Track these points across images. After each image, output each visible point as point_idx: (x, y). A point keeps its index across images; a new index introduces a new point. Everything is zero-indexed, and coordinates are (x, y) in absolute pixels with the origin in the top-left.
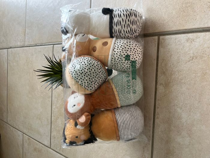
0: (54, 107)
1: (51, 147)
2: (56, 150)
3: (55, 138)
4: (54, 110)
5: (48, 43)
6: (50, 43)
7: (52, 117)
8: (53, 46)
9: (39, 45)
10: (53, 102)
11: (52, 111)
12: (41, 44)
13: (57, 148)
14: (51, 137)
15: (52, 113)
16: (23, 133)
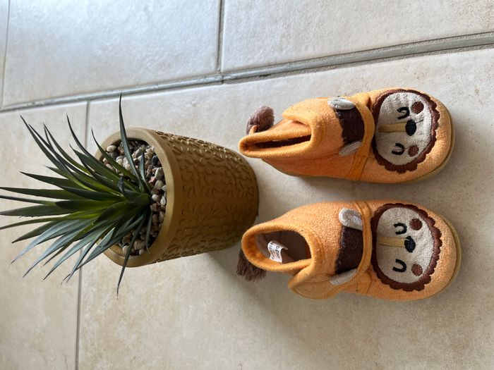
0: (85, 316)
4: (85, 325)
5: (71, 95)
6: (78, 94)
7: (80, 352)
8: (88, 106)
9: (42, 103)
10: (84, 297)
11: (80, 331)
12: (49, 101)
15: (81, 335)
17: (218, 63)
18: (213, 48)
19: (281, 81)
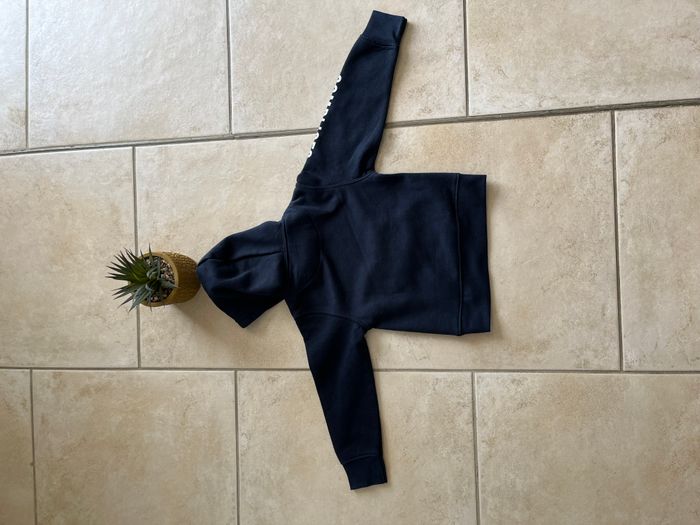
1: (142, 365)
2: (159, 366)
3: (152, 340)
5: (115, 143)
6: (123, 142)
8: (134, 150)
9: (82, 147)
13: (159, 361)
14: (141, 343)
16: (31, 369)
17: (230, 130)
18: (227, 123)
19: (264, 140)
